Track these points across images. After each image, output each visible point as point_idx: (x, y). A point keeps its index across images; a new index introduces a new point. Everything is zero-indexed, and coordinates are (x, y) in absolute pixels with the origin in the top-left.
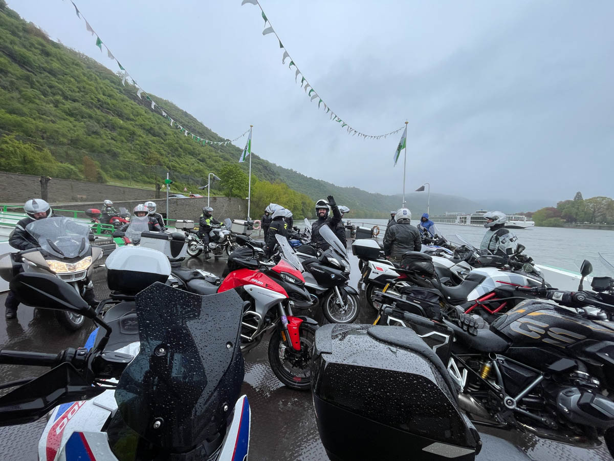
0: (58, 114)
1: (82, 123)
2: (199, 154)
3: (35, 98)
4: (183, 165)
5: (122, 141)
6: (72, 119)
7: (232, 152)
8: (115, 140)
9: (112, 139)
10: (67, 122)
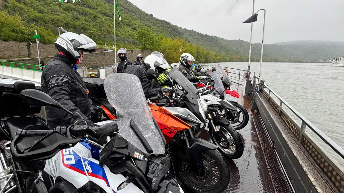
0: (61, 11)
1: (71, 14)
2: (133, 25)
3: (50, 4)
4: (122, 32)
5: (90, 22)
6: (67, 12)
7: (153, 22)
8: (86, 21)
9: (85, 21)
10: (64, 14)
